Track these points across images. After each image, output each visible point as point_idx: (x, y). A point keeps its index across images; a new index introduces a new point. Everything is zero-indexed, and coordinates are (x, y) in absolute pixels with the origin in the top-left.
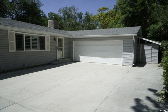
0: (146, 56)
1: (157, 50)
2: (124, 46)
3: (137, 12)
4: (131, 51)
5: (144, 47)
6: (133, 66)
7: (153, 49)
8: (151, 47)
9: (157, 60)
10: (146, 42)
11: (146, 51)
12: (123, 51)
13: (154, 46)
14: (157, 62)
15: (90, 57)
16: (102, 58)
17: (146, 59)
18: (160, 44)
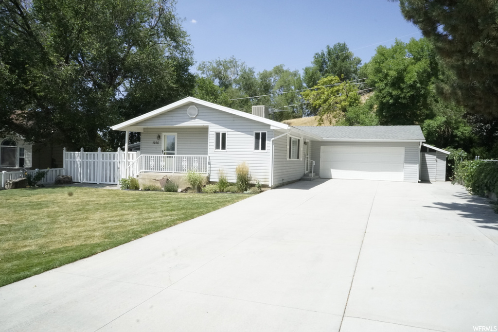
0: (429, 170)
1: (444, 162)
2: (406, 155)
3: (404, 98)
4: (416, 162)
5: (425, 157)
6: (419, 182)
7: (438, 160)
8: (435, 157)
9: (445, 176)
10: (428, 150)
11: (428, 162)
12: (405, 163)
13: (440, 156)
14: (444, 179)
15: (350, 171)
16: (371, 172)
17: (429, 175)
18: (448, 153)
